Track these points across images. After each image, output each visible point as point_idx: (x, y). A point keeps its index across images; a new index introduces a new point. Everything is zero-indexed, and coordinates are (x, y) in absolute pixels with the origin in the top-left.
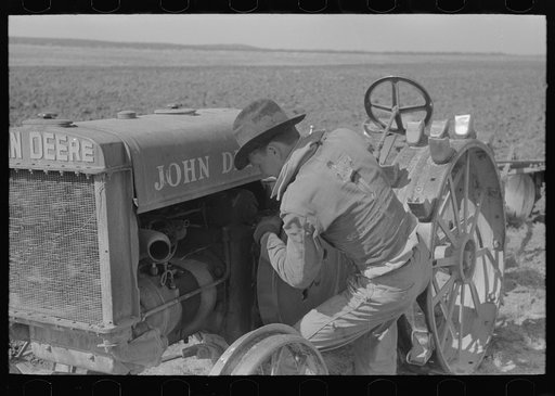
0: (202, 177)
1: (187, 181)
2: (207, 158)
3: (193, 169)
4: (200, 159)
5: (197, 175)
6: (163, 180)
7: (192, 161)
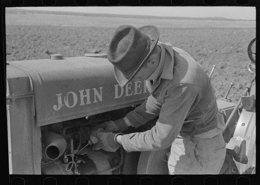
0: (95, 101)
1: (82, 103)
2: (101, 88)
3: (88, 96)
4: (95, 89)
5: (92, 99)
6: (61, 102)
7: (88, 91)
